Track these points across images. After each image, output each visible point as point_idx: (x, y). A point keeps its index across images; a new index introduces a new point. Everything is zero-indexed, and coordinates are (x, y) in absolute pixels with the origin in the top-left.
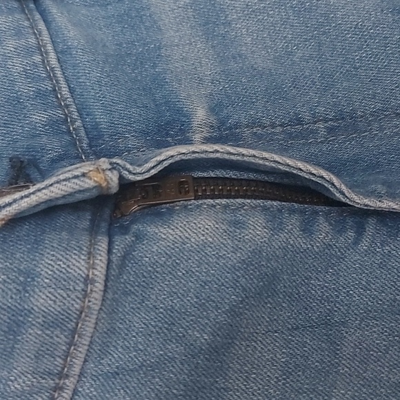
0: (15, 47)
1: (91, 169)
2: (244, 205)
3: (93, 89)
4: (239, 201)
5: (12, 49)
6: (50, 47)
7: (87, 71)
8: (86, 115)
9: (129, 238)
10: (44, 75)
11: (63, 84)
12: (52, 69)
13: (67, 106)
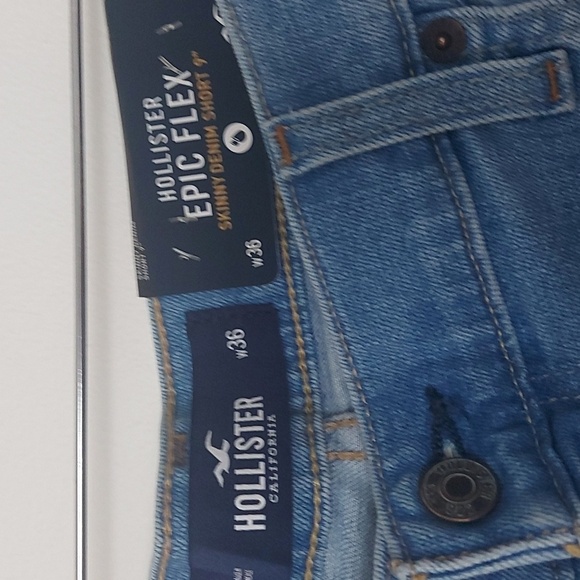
0: (429, 229)
1: (569, 540)
3: (535, 293)
5: (425, 233)
6: (475, 225)
7: (528, 265)
8: (522, 324)
10: (467, 272)
11: (494, 285)
12: (479, 262)
13: (498, 316)
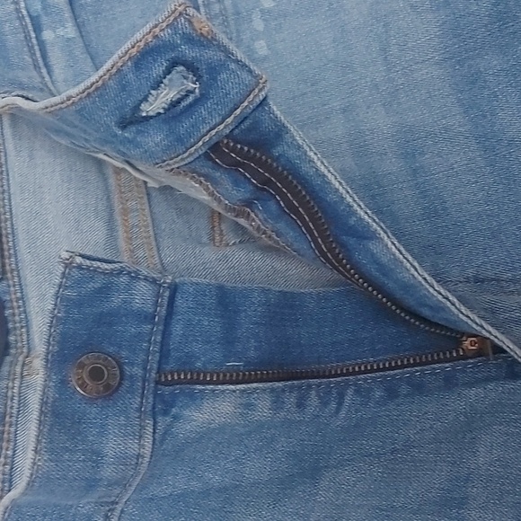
2: (257, 388)
4: (255, 385)
9: (169, 419)
